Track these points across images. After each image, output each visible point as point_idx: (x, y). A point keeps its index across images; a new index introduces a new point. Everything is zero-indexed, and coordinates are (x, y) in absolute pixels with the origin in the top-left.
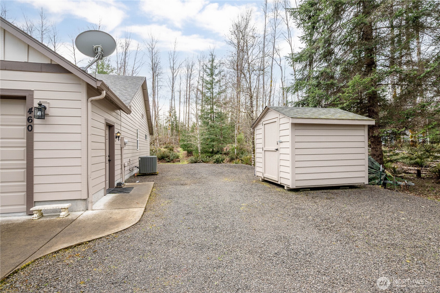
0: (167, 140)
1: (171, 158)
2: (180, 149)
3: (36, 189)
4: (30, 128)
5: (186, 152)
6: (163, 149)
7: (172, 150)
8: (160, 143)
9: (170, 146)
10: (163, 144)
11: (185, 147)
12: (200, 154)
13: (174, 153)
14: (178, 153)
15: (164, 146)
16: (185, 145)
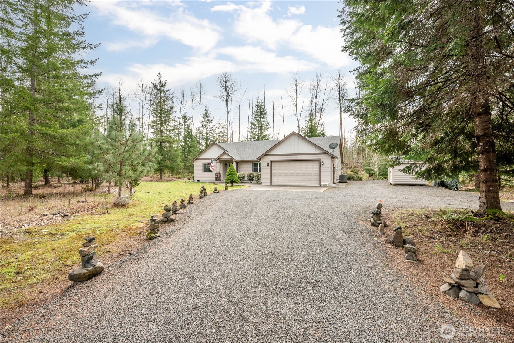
0: (353, 164)
1: (356, 179)
2: (364, 173)
3: (321, 180)
4: (320, 167)
5: (368, 175)
6: (349, 173)
7: (357, 173)
8: (347, 167)
9: (356, 170)
10: (350, 168)
11: (367, 171)
12: (377, 176)
13: (358, 175)
14: (362, 176)
15: (351, 170)
16: (367, 169)
